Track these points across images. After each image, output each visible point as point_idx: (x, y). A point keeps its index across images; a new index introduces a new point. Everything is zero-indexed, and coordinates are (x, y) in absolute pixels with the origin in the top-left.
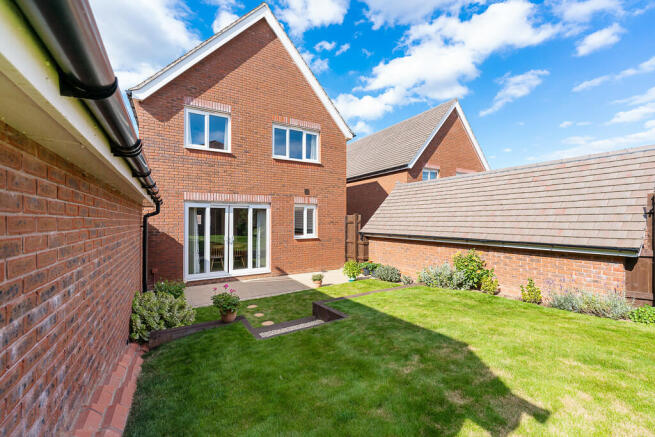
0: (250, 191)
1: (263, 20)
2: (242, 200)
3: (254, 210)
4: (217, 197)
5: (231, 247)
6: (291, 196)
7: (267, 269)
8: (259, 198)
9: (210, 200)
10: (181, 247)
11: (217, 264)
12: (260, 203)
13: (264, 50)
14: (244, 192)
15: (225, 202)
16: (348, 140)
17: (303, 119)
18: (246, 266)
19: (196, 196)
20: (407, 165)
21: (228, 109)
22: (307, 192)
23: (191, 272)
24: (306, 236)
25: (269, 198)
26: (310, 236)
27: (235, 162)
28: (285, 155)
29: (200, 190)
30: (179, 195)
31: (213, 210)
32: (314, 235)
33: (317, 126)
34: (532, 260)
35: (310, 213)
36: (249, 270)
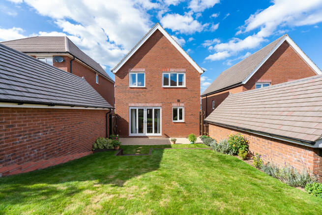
0: (153, 102)
1: (158, 30)
2: (149, 105)
3: (155, 109)
4: (140, 105)
5: (146, 124)
6: (171, 103)
7: (160, 134)
8: (157, 105)
9: (138, 106)
10: (128, 123)
11: (141, 130)
12: (157, 107)
13: (158, 42)
14: (151, 102)
15: (144, 107)
16: (201, 74)
17: (177, 68)
18: (152, 132)
19: (133, 105)
20: (241, 82)
21: (144, 70)
22: (179, 101)
23: (132, 133)
24: (179, 121)
25: (161, 104)
26: (181, 121)
27: (147, 90)
28: (168, 85)
29: (134, 102)
30: (127, 104)
31: (139, 110)
32: (183, 121)
33: (184, 70)
34: (268, 143)
35: (181, 110)
36: (153, 134)
